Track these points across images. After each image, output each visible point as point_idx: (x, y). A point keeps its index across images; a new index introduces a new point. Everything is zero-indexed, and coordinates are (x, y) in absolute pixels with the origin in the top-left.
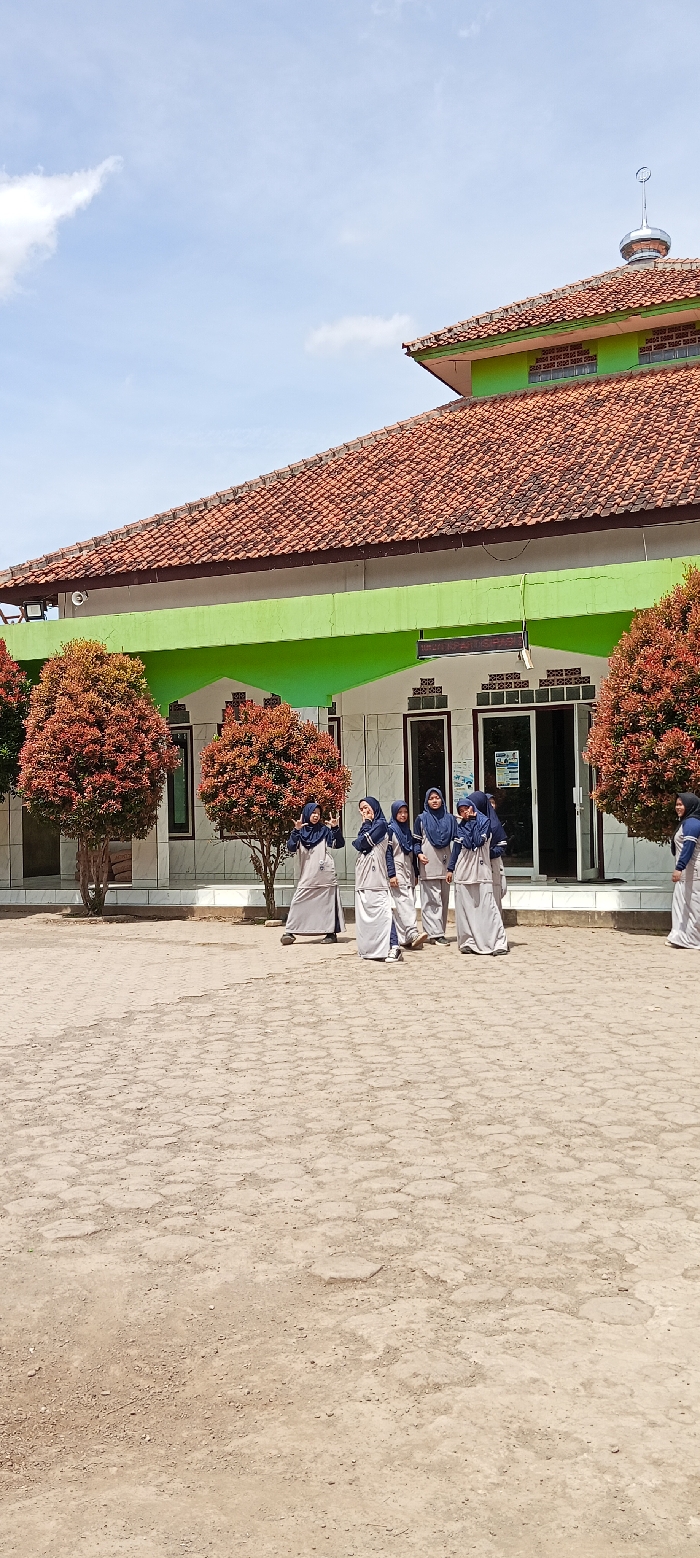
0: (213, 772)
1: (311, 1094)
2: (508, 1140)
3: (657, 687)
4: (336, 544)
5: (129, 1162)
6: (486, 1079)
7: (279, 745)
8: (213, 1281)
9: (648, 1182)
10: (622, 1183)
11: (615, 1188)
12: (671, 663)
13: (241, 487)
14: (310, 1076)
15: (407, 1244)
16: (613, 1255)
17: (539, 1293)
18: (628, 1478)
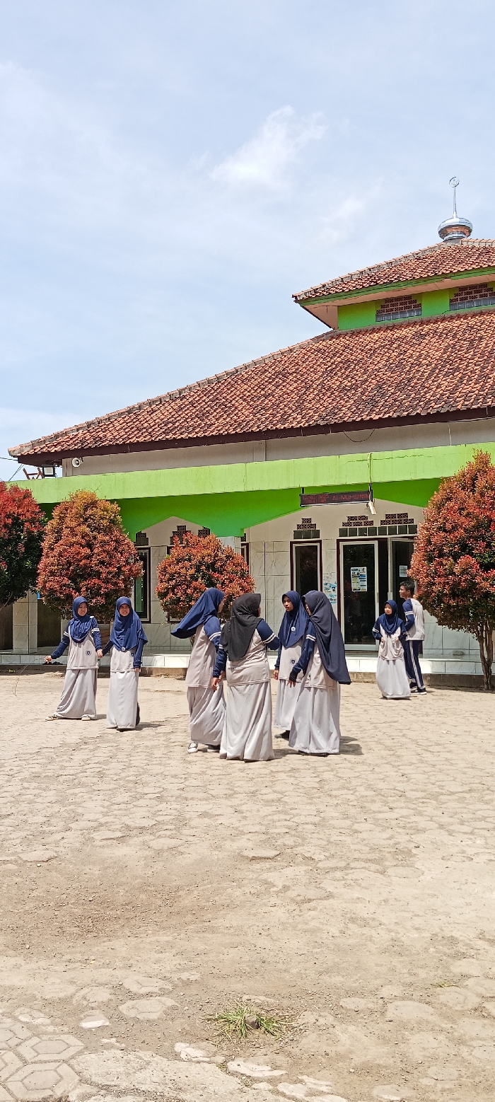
0: (165, 578)
1: (236, 774)
2: (352, 797)
3: (454, 528)
4: (248, 430)
5: (135, 806)
7: (208, 560)
8: (189, 859)
12: (465, 513)
15: (293, 844)
16: (406, 850)
17: (364, 865)
18: (402, 934)
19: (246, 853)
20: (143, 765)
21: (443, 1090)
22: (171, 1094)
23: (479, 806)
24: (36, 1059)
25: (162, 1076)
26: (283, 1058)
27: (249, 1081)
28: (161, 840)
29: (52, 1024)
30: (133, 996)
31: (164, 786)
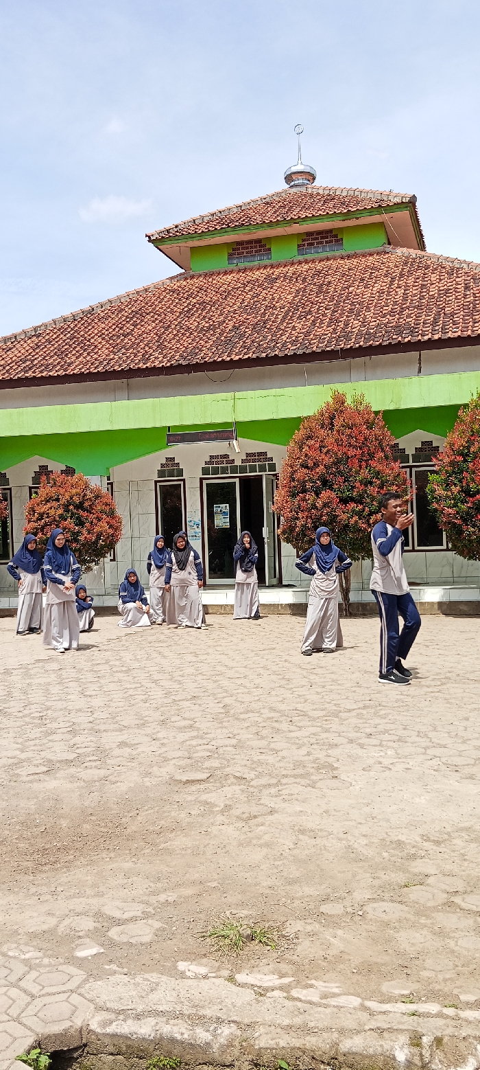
0: (35, 519)
2: (260, 720)
3: (316, 465)
4: (109, 368)
6: (238, 693)
7: (77, 500)
8: (123, 787)
9: (338, 734)
10: (324, 735)
11: (321, 737)
12: (325, 450)
13: (40, 327)
14: (136, 697)
15: (220, 765)
16: (326, 764)
17: (293, 780)
18: (353, 842)
19: (178, 777)
20: (43, 702)
21: (445, 980)
22: (190, 1011)
23: (377, 721)
24: (43, 992)
25: (175, 995)
26: (286, 966)
27: (261, 992)
28: (89, 771)
29: (45, 956)
30: (119, 922)
31: (73, 720)
